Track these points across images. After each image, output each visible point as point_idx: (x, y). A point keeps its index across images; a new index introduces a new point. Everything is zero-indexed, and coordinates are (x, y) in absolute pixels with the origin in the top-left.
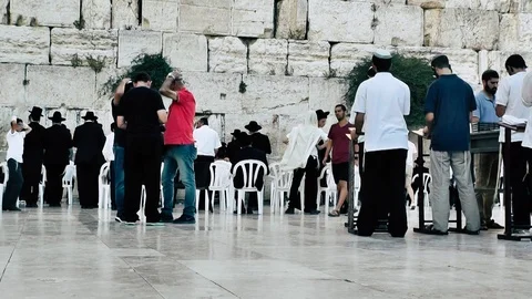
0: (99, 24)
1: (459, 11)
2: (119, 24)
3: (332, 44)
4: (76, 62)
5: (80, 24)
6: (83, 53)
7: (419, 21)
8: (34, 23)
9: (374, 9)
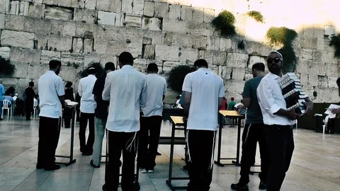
0: (78, 51)
1: (211, 51)
2: (86, 51)
3: (164, 61)
4: (69, 64)
5: (71, 51)
6: (72, 61)
7: (197, 54)
8: (55, 50)
9: (180, 49)
